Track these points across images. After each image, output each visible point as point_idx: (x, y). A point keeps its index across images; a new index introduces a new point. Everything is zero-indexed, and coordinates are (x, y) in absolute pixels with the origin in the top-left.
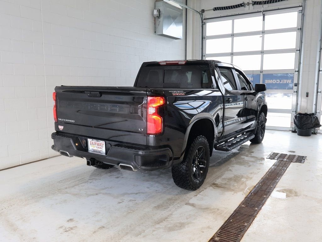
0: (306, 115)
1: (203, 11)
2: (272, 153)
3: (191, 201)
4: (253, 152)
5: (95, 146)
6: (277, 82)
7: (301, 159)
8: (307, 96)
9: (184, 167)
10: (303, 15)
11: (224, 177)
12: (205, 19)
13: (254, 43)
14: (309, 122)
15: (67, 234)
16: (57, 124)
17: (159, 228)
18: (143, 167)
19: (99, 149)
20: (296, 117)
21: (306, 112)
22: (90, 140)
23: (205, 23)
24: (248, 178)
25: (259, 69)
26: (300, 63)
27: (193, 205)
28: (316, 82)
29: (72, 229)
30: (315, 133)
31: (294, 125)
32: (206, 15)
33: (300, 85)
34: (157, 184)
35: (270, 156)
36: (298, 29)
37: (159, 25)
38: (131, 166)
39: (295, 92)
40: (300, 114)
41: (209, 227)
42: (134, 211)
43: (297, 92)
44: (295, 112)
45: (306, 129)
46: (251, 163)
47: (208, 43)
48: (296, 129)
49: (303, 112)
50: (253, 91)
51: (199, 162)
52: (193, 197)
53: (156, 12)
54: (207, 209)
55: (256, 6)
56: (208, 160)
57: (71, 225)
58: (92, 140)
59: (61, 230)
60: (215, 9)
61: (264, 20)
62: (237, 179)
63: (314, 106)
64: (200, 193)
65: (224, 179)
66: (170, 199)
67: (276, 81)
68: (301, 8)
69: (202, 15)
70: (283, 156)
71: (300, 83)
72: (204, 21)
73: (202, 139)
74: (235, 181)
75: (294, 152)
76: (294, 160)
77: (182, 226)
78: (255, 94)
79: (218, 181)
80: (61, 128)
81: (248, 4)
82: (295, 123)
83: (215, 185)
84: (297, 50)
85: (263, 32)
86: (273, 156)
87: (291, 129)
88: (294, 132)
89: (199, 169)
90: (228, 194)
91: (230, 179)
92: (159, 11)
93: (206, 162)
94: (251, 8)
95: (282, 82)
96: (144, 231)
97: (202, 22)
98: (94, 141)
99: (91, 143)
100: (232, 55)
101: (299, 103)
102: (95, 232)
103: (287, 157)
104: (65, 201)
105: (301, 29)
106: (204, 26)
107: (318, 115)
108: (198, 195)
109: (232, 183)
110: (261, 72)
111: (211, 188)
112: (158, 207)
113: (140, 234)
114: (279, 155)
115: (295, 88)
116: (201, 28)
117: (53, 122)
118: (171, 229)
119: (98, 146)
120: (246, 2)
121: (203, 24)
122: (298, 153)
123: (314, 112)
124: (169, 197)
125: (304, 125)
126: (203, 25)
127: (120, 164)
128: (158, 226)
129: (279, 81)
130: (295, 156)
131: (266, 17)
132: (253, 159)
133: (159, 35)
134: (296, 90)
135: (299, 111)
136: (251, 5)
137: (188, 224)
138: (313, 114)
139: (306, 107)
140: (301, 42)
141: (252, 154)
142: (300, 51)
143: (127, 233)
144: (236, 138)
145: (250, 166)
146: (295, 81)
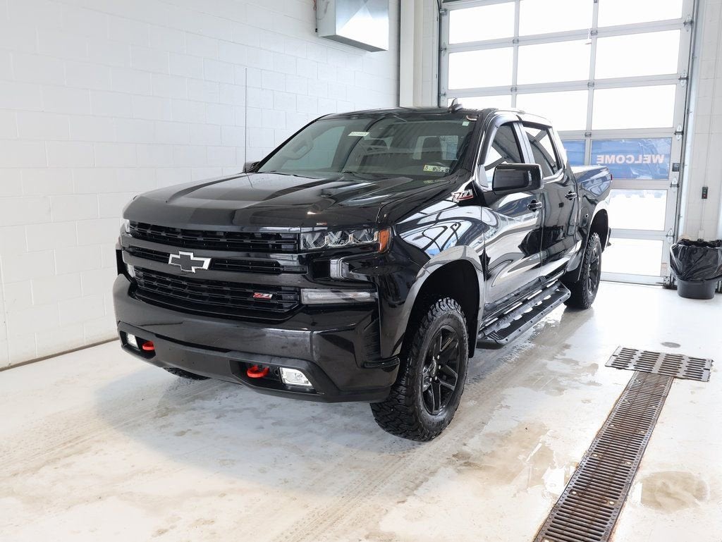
0: (701, 244)
2: (620, 350)
4: (567, 347)
6: (627, 161)
7: (697, 369)
8: (705, 196)
11: (487, 429)
12: (446, 1)
14: (710, 262)
20: (675, 250)
21: (701, 237)
23: (446, 10)
25: (583, 127)
26: (687, 112)
31: (669, 270)
33: (686, 168)
35: (614, 358)
36: (685, 23)
37: (325, 11)
39: (674, 186)
40: (685, 242)
43: (678, 186)
44: (673, 236)
45: (702, 280)
46: (564, 383)
47: (454, 61)
48: (674, 280)
49: (693, 238)
52: (393, 506)
62: (526, 436)
64: (415, 492)
65: (489, 436)
67: (626, 159)
70: (648, 358)
71: (687, 162)
72: (444, 5)
74: (521, 443)
75: (678, 346)
76: (682, 373)
79: (473, 445)
82: (673, 265)
84: (680, 79)
85: (594, 33)
86: (621, 361)
87: (661, 280)
88: (670, 287)
91: (505, 437)
95: (640, 162)
97: (440, 8)
100: (514, 93)
101: (684, 213)
103: (659, 363)
105: (692, 22)
106: (444, 18)
108: (410, 499)
109: (512, 449)
110: (588, 134)
111: (450, 470)
114: (639, 354)
115: (674, 177)
116: (436, 23)
121: (442, 14)
122: (689, 350)
125: (695, 271)
126: (440, 15)
129: (632, 157)
130: (680, 358)
132: (567, 369)
133: (324, 37)
134: (675, 182)
135: (682, 234)
138: (719, 243)
140: (692, 57)
141: (566, 351)
142: (689, 79)
145: (561, 390)
146: (676, 159)
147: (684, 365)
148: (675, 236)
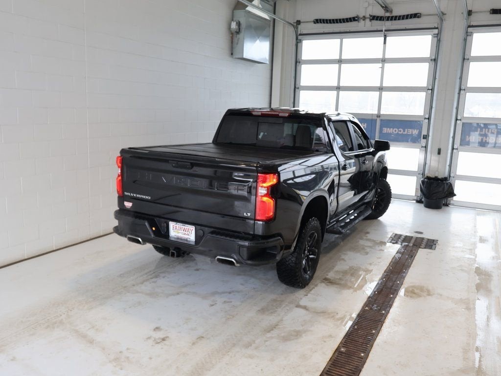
0: (436, 179)
1: (299, 22)
2: (394, 235)
3: (302, 303)
4: (368, 233)
5: (180, 231)
6: (399, 132)
7: (431, 244)
8: (439, 153)
9: (294, 259)
10: (439, 41)
11: (337, 268)
12: (301, 35)
13: (369, 75)
14: (441, 189)
15: (159, 346)
16: (122, 199)
17: (272, 338)
18: (249, 262)
19: (186, 237)
20: (423, 182)
21: (436, 175)
22: (172, 224)
23: (300, 40)
24: (368, 271)
25: (376, 112)
26: (431, 108)
27: (305, 308)
28: (452, 135)
29: (164, 339)
30: (447, 205)
31: (419, 193)
32: (303, 28)
33: (430, 138)
34: (253, 280)
35: (391, 239)
36: (431, 60)
37: (237, 44)
38: (233, 260)
39: (423, 147)
40: (428, 178)
41: (330, 336)
42: (233, 317)
43: (425, 147)
44: (422, 174)
45: (436, 199)
46: (368, 250)
47: (305, 69)
48: (422, 198)
49: (432, 175)
50: (372, 150)
51: (308, 252)
52: (304, 297)
53: (234, 26)
54: (323, 312)
55: (374, 22)
56: (319, 249)
57: (160, 335)
58: (175, 223)
59: (151, 342)
60: (317, 21)
61: (385, 43)
62: (353, 272)
63: (447, 167)
64: (311, 292)
65: (337, 272)
66: (275, 300)
67: (399, 131)
68: (436, 31)
69: (297, 28)
70: (407, 239)
71: (430, 134)
72: (300, 37)
73: (314, 222)
74: (352, 275)
75: (421, 233)
76: (423, 246)
77: (297, 334)
78: (374, 154)
79: (331, 275)
80: (128, 205)
81: (364, 18)
82: (421, 190)
83: (329, 282)
84: (428, 89)
85: (384, 61)
86: (395, 239)
87: (416, 198)
88: (419, 202)
89: (308, 260)
90: (347, 293)
91: (345, 273)
92: (239, 24)
93: (317, 251)
94: (368, 25)
95: (406, 133)
96: (254, 341)
97: (297, 39)
98: (179, 225)
99: (175, 227)
100: (338, 90)
101: (428, 162)
102: (194, 344)
103: (413, 241)
104: (139, 303)
105: (435, 60)
106: (299, 44)
107: (451, 180)
108: (309, 294)
109: (348, 277)
110: (379, 116)
111: (323, 284)
112: (263, 311)
113: (251, 345)
114: (403, 237)
115: (423, 142)
116: (294, 47)
117: (116, 196)
118: (286, 339)
119: (184, 232)
120: (361, 16)
121: (298, 42)
122: (427, 236)
123: (446, 175)
124: (273, 296)
125: (433, 194)
126: (297, 42)
127: (218, 257)
128: (269, 335)
129: (402, 130)
130: (423, 239)
131: (388, 38)
132: (369, 244)
133: (236, 58)
134: (424, 145)
135: (427, 173)
136: (368, 21)
137: (305, 332)
138: (446, 179)
139: (437, 168)
140: (435, 78)
141: (368, 235)
142: (432, 90)
143: (234, 345)
144: (348, 214)
145: (367, 253)
146: (424, 132)
147: (424, 242)
148: (423, 174)
